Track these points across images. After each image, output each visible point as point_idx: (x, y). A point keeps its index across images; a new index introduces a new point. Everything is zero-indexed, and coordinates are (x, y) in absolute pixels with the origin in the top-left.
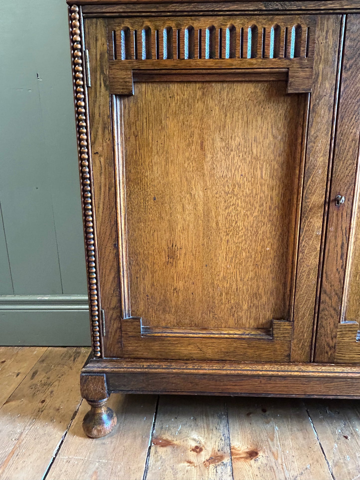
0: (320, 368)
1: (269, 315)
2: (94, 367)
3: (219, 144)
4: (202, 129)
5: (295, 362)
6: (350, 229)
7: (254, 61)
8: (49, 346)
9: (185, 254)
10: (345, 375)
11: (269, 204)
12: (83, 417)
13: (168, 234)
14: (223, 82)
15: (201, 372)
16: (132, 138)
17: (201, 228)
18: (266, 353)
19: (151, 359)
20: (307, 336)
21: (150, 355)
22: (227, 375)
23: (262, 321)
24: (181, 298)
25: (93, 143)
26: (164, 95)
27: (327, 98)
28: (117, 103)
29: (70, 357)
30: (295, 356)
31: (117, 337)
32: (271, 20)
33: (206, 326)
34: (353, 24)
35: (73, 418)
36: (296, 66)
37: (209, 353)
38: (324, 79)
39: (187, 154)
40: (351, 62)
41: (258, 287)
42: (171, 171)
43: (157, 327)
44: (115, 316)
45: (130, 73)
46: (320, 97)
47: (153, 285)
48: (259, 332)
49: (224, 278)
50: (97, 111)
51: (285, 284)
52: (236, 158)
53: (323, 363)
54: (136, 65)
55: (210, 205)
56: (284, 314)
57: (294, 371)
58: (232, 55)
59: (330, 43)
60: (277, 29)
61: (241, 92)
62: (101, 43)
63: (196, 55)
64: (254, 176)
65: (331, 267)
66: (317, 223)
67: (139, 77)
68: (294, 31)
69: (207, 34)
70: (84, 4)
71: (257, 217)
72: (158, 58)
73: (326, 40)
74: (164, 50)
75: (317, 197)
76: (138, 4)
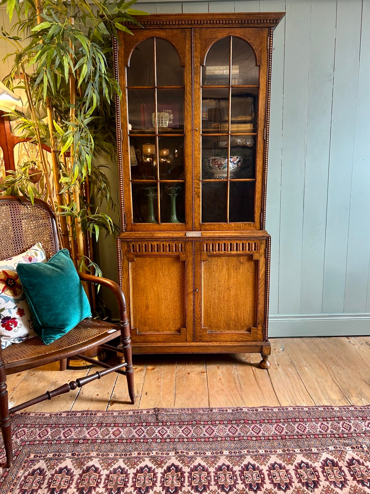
0: (196, 343)
1: (179, 326)
3: (161, 274)
4: (155, 270)
5: (188, 342)
6: (201, 298)
7: (169, 252)
9: (151, 307)
10: (204, 345)
11: (177, 291)
13: (146, 301)
14: (161, 257)
15: (157, 345)
16: (135, 272)
17: (156, 299)
18: (179, 339)
19: (141, 342)
20: (192, 332)
22: (166, 346)
23: (177, 328)
24: (150, 321)
25: (123, 275)
26: (144, 261)
27: (191, 262)
28: (130, 263)
30: (188, 339)
32: (174, 242)
33: (159, 330)
34: (196, 244)
36: (181, 254)
37: (160, 339)
38: (190, 257)
39: (151, 277)
40: (197, 253)
41: (175, 317)
42: (147, 282)
43: (142, 331)
45: (134, 256)
46: (189, 262)
47: (141, 317)
48: (176, 332)
49: (164, 314)
50: (124, 266)
51: (184, 316)
52: (166, 278)
53: (198, 342)
54: (136, 253)
55: (159, 291)
56: (184, 325)
57: (188, 344)
58: (163, 251)
59: (190, 248)
60: (176, 245)
61: (167, 260)
62: (126, 248)
63: (153, 251)
64: (172, 283)
65: (197, 310)
66: (191, 297)
67: (137, 256)
68: (180, 245)
69: (156, 246)
70: (121, 238)
71: (174, 295)
72: (142, 251)
73: (189, 247)
74: (144, 250)
75: (191, 290)
76: (136, 238)
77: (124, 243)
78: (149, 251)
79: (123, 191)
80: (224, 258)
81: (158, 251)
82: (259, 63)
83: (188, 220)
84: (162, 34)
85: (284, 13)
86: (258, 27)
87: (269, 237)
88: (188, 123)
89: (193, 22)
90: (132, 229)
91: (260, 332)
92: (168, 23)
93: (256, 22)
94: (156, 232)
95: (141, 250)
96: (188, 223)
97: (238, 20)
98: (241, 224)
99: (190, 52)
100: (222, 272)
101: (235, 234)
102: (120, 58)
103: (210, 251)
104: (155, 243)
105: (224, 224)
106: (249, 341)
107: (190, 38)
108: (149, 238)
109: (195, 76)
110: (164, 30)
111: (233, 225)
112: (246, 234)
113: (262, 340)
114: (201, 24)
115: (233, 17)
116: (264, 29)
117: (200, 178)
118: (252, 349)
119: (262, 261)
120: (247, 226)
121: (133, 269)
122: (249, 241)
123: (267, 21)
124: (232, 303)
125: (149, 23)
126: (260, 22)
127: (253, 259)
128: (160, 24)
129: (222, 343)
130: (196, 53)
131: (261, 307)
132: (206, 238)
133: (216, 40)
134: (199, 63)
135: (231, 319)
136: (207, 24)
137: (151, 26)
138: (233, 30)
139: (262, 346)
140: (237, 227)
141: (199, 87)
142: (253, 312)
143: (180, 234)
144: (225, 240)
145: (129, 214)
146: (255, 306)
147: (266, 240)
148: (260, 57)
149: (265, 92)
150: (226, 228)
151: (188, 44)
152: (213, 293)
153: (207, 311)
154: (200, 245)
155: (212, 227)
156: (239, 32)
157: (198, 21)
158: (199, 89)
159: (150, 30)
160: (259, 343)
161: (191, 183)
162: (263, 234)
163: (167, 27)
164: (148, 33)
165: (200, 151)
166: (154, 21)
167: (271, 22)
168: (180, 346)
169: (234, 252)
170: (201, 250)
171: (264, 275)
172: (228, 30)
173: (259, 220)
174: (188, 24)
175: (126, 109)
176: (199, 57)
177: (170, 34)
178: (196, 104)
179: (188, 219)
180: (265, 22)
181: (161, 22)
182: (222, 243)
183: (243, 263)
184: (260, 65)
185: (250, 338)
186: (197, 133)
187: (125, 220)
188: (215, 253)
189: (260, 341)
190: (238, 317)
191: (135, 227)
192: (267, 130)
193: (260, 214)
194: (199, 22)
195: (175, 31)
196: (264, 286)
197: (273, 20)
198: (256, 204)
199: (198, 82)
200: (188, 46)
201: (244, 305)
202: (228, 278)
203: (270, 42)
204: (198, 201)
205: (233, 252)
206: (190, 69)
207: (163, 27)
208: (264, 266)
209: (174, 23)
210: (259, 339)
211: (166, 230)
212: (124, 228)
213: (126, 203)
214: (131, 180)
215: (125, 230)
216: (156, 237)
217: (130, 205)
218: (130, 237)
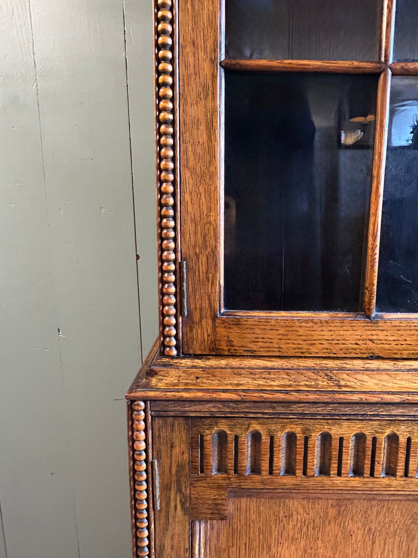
45: (224, 491)
54: (235, 481)
58: (391, 473)
62: (180, 451)
63: (334, 471)
67: (240, 494)
69: (352, 444)
70: (153, 400)
72: (271, 472)
74: (281, 462)
76: (243, 402)
77: (173, 425)
78: (309, 472)
79: (173, 123)
81: (358, 472)
90: (214, 342)
94: (350, 364)
95: (265, 465)
104: (347, 431)
108: (312, 402)
145: (202, 259)
187: (180, 294)
191: (234, 334)
211: (405, 354)
212: (176, 337)
213: (187, 197)
214: (223, 58)
215: (177, 347)
216: (356, 398)
217: (210, 209)
218: (207, 396)
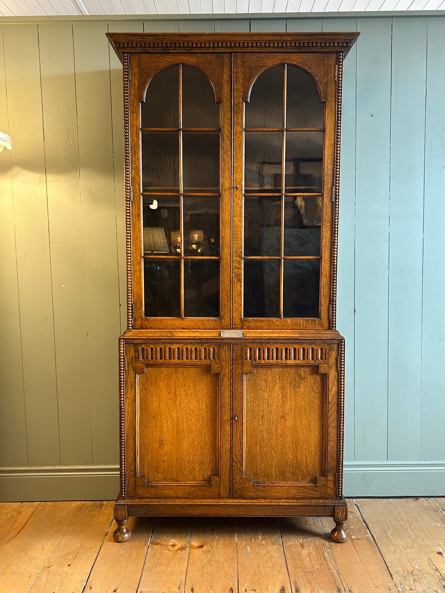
0: (234, 501)
1: (209, 473)
2: (121, 502)
3: (183, 393)
4: (175, 387)
5: (223, 498)
6: (243, 431)
7: (196, 360)
8: (82, 501)
9: (168, 443)
10: (246, 504)
11: (206, 418)
12: (112, 535)
13: (159, 433)
14: (184, 367)
15: (175, 503)
16: (144, 390)
17: (175, 430)
18: (208, 493)
19: (151, 498)
20: (227, 483)
21: (150, 496)
22: (188, 505)
23: (206, 476)
24: (165, 465)
25: (126, 393)
26: (159, 372)
27: (228, 375)
28: (138, 377)
29: (97, 506)
30: (222, 495)
31: (133, 486)
32: (203, 345)
33: (178, 480)
34: (235, 348)
35: (106, 535)
36: (213, 363)
37: (180, 493)
38: (226, 367)
39: (168, 397)
40: (236, 361)
41: (203, 459)
42: (161, 404)
43: (153, 481)
44: (132, 475)
45: (144, 365)
46: (224, 375)
47: (152, 459)
48: (204, 482)
49: (187, 455)
50: (129, 380)
51: (216, 457)
52: (191, 399)
53: (236, 498)
54: (147, 362)
55: (179, 420)
56: (216, 472)
57: (222, 502)
58: (187, 358)
59: (227, 354)
60: (205, 349)
61: (192, 372)
62: (132, 353)
63: (172, 358)
64: (199, 407)
65: (236, 449)
66: (228, 428)
67: (148, 366)
68: (212, 350)
69: (177, 351)
70: (125, 339)
71: (201, 425)
72: (156, 359)
73: (225, 353)
74: (159, 356)
75: (227, 417)
76: (148, 339)
77: (130, 346)
78: (166, 359)
79: (131, 270)
80: (276, 370)
81: (179, 358)
82: (324, 99)
83: (225, 314)
84: (191, 60)
85: (358, 34)
86: (322, 52)
87: (342, 340)
88: (225, 178)
89: (233, 44)
90: (142, 325)
91: (331, 484)
92: (199, 45)
93: (319, 45)
94: (177, 330)
95: (154, 357)
96: (223, 317)
97: (295, 43)
98: (300, 320)
99: (229, 84)
100: (274, 390)
101: (291, 335)
102: (133, 90)
103: (255, 360)
104: (175, 347)
105: (277, 321)
106: (315, 498)
107: (229, 66)
108: (166, 339)
109: (235, 114)
110: (194, 55)
111: (289, 322)
112: (308, 336)
113: (335, 497)
114: (244, 47)
115: (288, 39)
116: (330, 55)
117: (242, 254)
118: (320, 511)
119: (333, 374)
120: (310, 324)
121: (142, 384)
122: (313, 346)
123: (334, 44)
124: (289, 439)
125: (173, 45)
126: (325, 45)
127: (320, 372)
128: (188, 47)
129: (273, 501)
130: (238, 85)
131: (332, 445)
132: (250, 340)
133: (264, 69)
134: (241, 99)
135: (287, 464)
136: (252, 47)
137: (176, 49)
138: (288, 56)
139: (334, 507)
140: (295, 325)
141: (240, 130)
142: (320, 453)
143: (212, 334)
144: (277, 343)
145: (138, 303)
146: (322, 443)
147: (338, 344)
148: (326, 92)
149: (333, 137)
150: (278, 326)
151: (226, 73)
152: (261, 423)
153: (252, 450)
154: (242, 350)
155: (259, 324)
156: (296, 59)
157: (239, 43)
158: (241, 133)
159: (175, 54)
160: (329, 502)
161: (228, 260)
162: (333, 336)
163: (198, 51)
164: (172, 58)
165: (241, 217)
166: (180, 43)
167: (340, 45)
168: (210, 505)
169: (291, 362)
170: (243, 357)
171: (336, 396)
172: (281, 56)
173: (327, 315)
174: (227, 47)
175: (139, 159)
176: (242, 90)
177: (202, 60)
178: (236, 153)
179: (224, 311)
180: (332, 45)
181: (190, 44)
182: (273, 347)
183: (304, 379)
184: (325, 102)
185: (316, 493)
186: (237, 193)
187: (132, 313)
188: (263, 362)
189: (331, 498)
190: (297, 461)
191: (147, 323)
192: (336, 189)
193: (329, 306)
194: (242, 44)
195: (208, 57)
196: (335, 413)
197: (343, 43)
198: (322, 292)
199: (240, 123)
200: (226, 77)
201: (307, 442)
202: (283, 400)
203: (339, 71)
204: (239, 287)
205: (289, 362)
206: (229, 106)
207: (192, 51)
208: (336, 383)
209: (207, 45)
210: (330, 495)
211: (192, 328)
212: (132, 324)
213: (134, 288)
214: (143, 255)
215: (132, 327)
216: (176, 338)
217: (140, 291)
218: (139, 338)
